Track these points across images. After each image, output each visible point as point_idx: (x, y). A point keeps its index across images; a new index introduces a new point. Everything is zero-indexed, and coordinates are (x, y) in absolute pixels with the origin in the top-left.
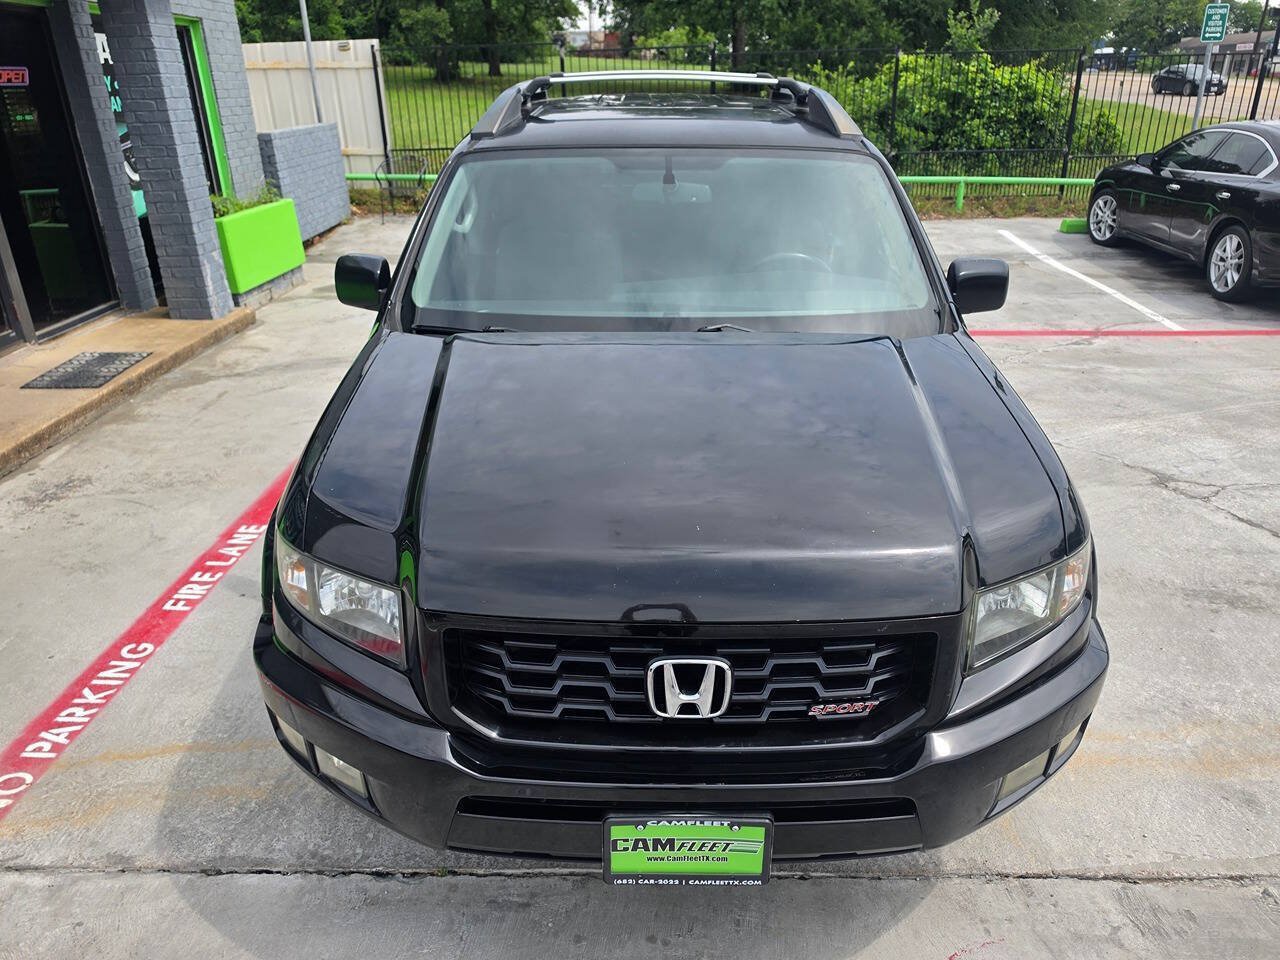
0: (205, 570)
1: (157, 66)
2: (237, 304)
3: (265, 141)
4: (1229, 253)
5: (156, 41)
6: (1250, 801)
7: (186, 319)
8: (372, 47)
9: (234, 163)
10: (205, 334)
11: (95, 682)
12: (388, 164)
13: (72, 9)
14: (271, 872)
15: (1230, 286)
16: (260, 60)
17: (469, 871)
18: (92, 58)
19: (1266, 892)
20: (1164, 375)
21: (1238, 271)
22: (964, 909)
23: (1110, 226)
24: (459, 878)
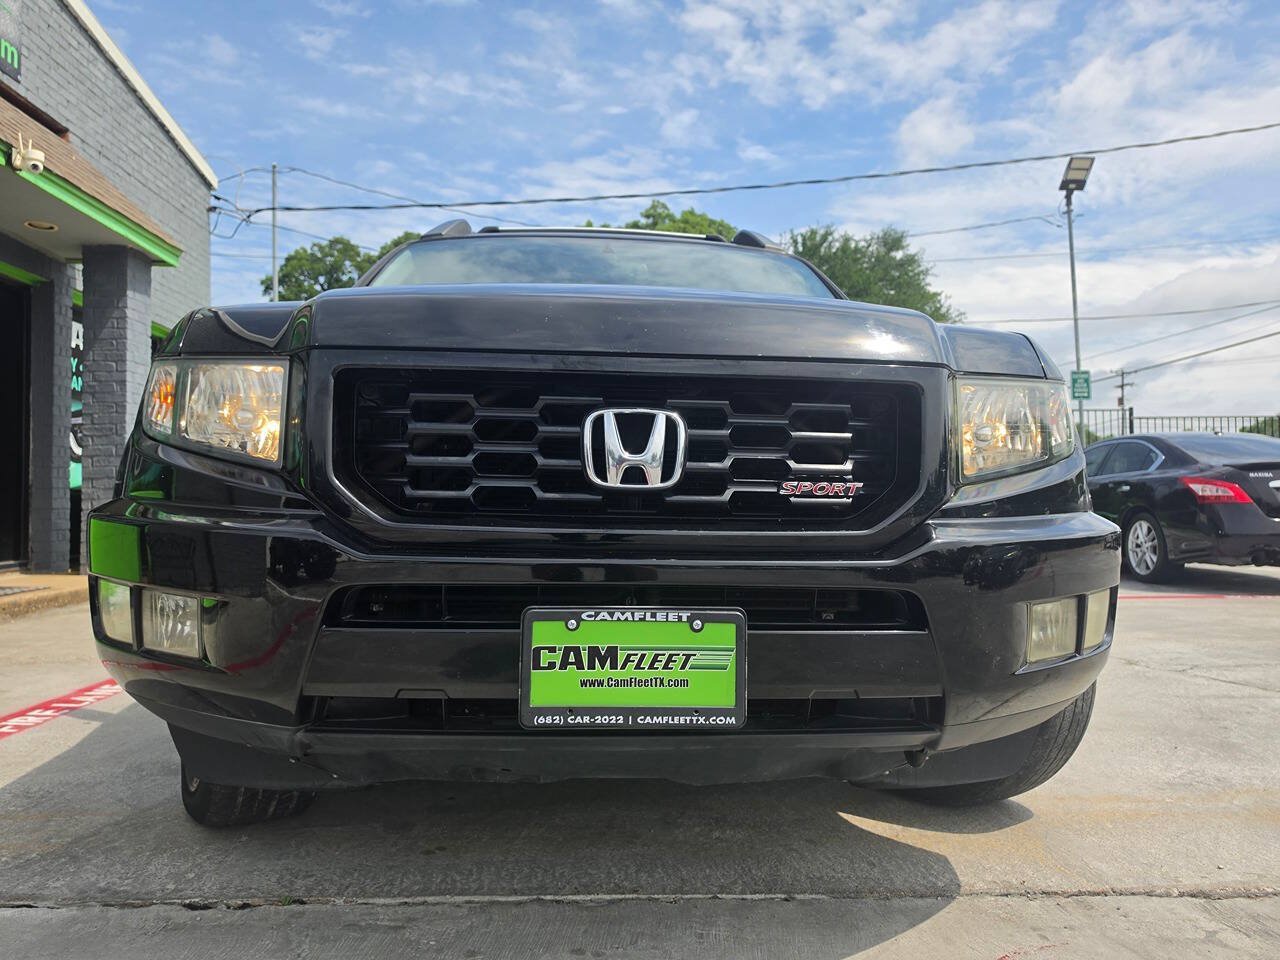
0: (48, 709)
15: (1151, 568)
18: (64, 333)
21: (1155, 553)
22: (1007, 920)
24: (307, 906)
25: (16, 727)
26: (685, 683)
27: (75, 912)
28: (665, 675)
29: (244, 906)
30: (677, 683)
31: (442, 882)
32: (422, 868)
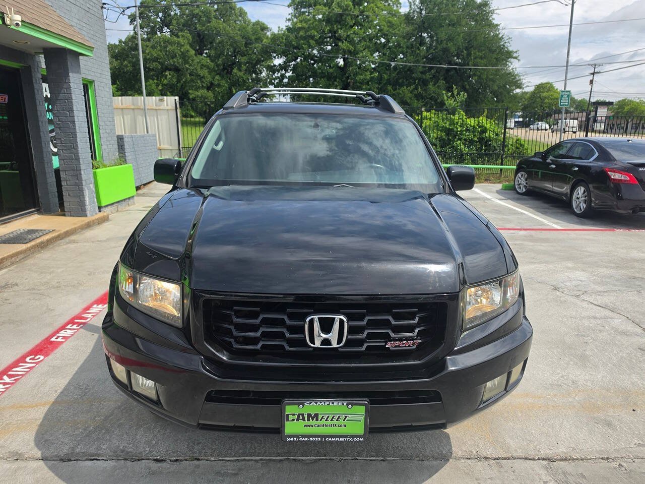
0: (74, 324)
1: (71, 96)
2: (100, 211)
3: (120, 139)
4: (580, 195)
5: (72, 85)
6: (609, 424)
7: (74, 216)
8: (175, 100)
9: (104, 147)
10: (83, 223)
11: (10, 373)
12: (180, 153)
13: (33, 70)
14: (99, 460)
15: (582, 210)
16: (120, 104)
17: (206, 458)
18: (39, 92)
19: (620, 465)
20: (555, 246)
21: (585, 203)
22: (467, 474)
23: (525, 186)
24: (200, 462)
25: (64, 338)
26: (344, 426)
27: (114, 463)
28: (337, 423)
29: (176, 460)
30: (341, 426)
31: (251, 447)
32: (242, 439)
